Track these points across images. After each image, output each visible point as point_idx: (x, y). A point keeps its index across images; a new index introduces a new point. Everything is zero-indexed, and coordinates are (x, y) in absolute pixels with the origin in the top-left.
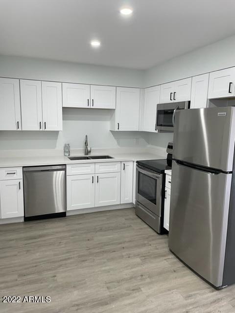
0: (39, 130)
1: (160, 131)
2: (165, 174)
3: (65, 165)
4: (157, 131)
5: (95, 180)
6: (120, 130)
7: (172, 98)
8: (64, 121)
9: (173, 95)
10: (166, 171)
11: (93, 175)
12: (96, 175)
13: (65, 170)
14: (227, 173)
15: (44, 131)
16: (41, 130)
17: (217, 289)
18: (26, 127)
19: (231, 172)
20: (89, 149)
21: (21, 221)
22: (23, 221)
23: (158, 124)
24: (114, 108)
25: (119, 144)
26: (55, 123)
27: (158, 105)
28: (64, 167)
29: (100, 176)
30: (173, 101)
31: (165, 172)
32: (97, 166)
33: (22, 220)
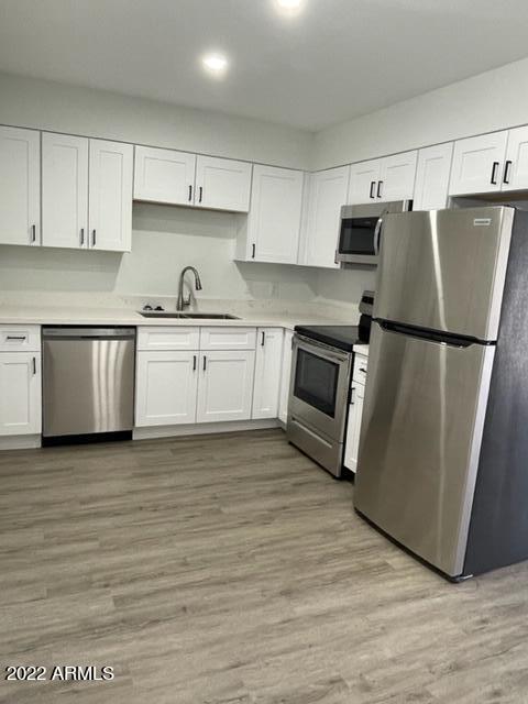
0: (78, 247)
1: (346, 265)
2: (354, 354)
3: (135, 327)
4: (338, 266)
5: (200, 363)
6: (256, 259)
7: (375, 194)
8: (136, 232)
9: (376, 186)
10: (356, 348)
11: (196, 353)
12: (202, 354)
13: (134, 338)
14: (485, 343)
15: (91, 251)
16: (84, 246)
17: (452, 580)
18: (50, 240)
19: (493, 343)
20: (186, 297)
21: (35, 447)
22: (40, 446)
23: (341, 250)
24: (247, 210)
25: (251, 291)
26: (116, 232)
27: (343, 207)
28: (132, 331)
29: (210, 356)
30: (376, 200)
31: (354, 350)
32: (205, 334)
33: (37, 444)
